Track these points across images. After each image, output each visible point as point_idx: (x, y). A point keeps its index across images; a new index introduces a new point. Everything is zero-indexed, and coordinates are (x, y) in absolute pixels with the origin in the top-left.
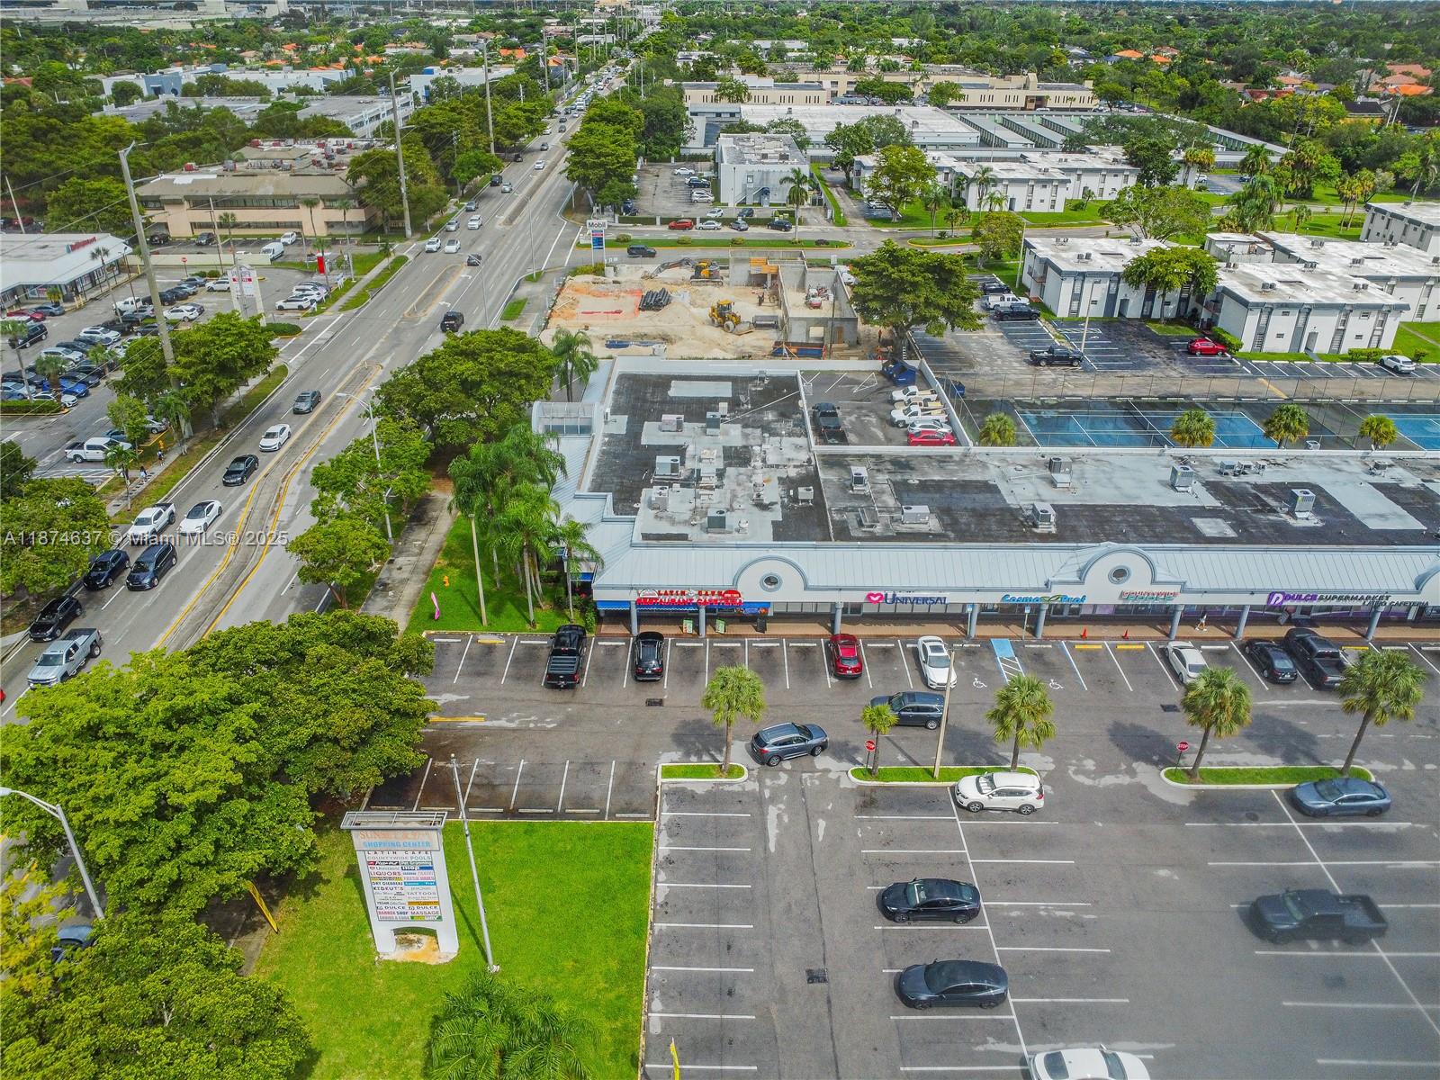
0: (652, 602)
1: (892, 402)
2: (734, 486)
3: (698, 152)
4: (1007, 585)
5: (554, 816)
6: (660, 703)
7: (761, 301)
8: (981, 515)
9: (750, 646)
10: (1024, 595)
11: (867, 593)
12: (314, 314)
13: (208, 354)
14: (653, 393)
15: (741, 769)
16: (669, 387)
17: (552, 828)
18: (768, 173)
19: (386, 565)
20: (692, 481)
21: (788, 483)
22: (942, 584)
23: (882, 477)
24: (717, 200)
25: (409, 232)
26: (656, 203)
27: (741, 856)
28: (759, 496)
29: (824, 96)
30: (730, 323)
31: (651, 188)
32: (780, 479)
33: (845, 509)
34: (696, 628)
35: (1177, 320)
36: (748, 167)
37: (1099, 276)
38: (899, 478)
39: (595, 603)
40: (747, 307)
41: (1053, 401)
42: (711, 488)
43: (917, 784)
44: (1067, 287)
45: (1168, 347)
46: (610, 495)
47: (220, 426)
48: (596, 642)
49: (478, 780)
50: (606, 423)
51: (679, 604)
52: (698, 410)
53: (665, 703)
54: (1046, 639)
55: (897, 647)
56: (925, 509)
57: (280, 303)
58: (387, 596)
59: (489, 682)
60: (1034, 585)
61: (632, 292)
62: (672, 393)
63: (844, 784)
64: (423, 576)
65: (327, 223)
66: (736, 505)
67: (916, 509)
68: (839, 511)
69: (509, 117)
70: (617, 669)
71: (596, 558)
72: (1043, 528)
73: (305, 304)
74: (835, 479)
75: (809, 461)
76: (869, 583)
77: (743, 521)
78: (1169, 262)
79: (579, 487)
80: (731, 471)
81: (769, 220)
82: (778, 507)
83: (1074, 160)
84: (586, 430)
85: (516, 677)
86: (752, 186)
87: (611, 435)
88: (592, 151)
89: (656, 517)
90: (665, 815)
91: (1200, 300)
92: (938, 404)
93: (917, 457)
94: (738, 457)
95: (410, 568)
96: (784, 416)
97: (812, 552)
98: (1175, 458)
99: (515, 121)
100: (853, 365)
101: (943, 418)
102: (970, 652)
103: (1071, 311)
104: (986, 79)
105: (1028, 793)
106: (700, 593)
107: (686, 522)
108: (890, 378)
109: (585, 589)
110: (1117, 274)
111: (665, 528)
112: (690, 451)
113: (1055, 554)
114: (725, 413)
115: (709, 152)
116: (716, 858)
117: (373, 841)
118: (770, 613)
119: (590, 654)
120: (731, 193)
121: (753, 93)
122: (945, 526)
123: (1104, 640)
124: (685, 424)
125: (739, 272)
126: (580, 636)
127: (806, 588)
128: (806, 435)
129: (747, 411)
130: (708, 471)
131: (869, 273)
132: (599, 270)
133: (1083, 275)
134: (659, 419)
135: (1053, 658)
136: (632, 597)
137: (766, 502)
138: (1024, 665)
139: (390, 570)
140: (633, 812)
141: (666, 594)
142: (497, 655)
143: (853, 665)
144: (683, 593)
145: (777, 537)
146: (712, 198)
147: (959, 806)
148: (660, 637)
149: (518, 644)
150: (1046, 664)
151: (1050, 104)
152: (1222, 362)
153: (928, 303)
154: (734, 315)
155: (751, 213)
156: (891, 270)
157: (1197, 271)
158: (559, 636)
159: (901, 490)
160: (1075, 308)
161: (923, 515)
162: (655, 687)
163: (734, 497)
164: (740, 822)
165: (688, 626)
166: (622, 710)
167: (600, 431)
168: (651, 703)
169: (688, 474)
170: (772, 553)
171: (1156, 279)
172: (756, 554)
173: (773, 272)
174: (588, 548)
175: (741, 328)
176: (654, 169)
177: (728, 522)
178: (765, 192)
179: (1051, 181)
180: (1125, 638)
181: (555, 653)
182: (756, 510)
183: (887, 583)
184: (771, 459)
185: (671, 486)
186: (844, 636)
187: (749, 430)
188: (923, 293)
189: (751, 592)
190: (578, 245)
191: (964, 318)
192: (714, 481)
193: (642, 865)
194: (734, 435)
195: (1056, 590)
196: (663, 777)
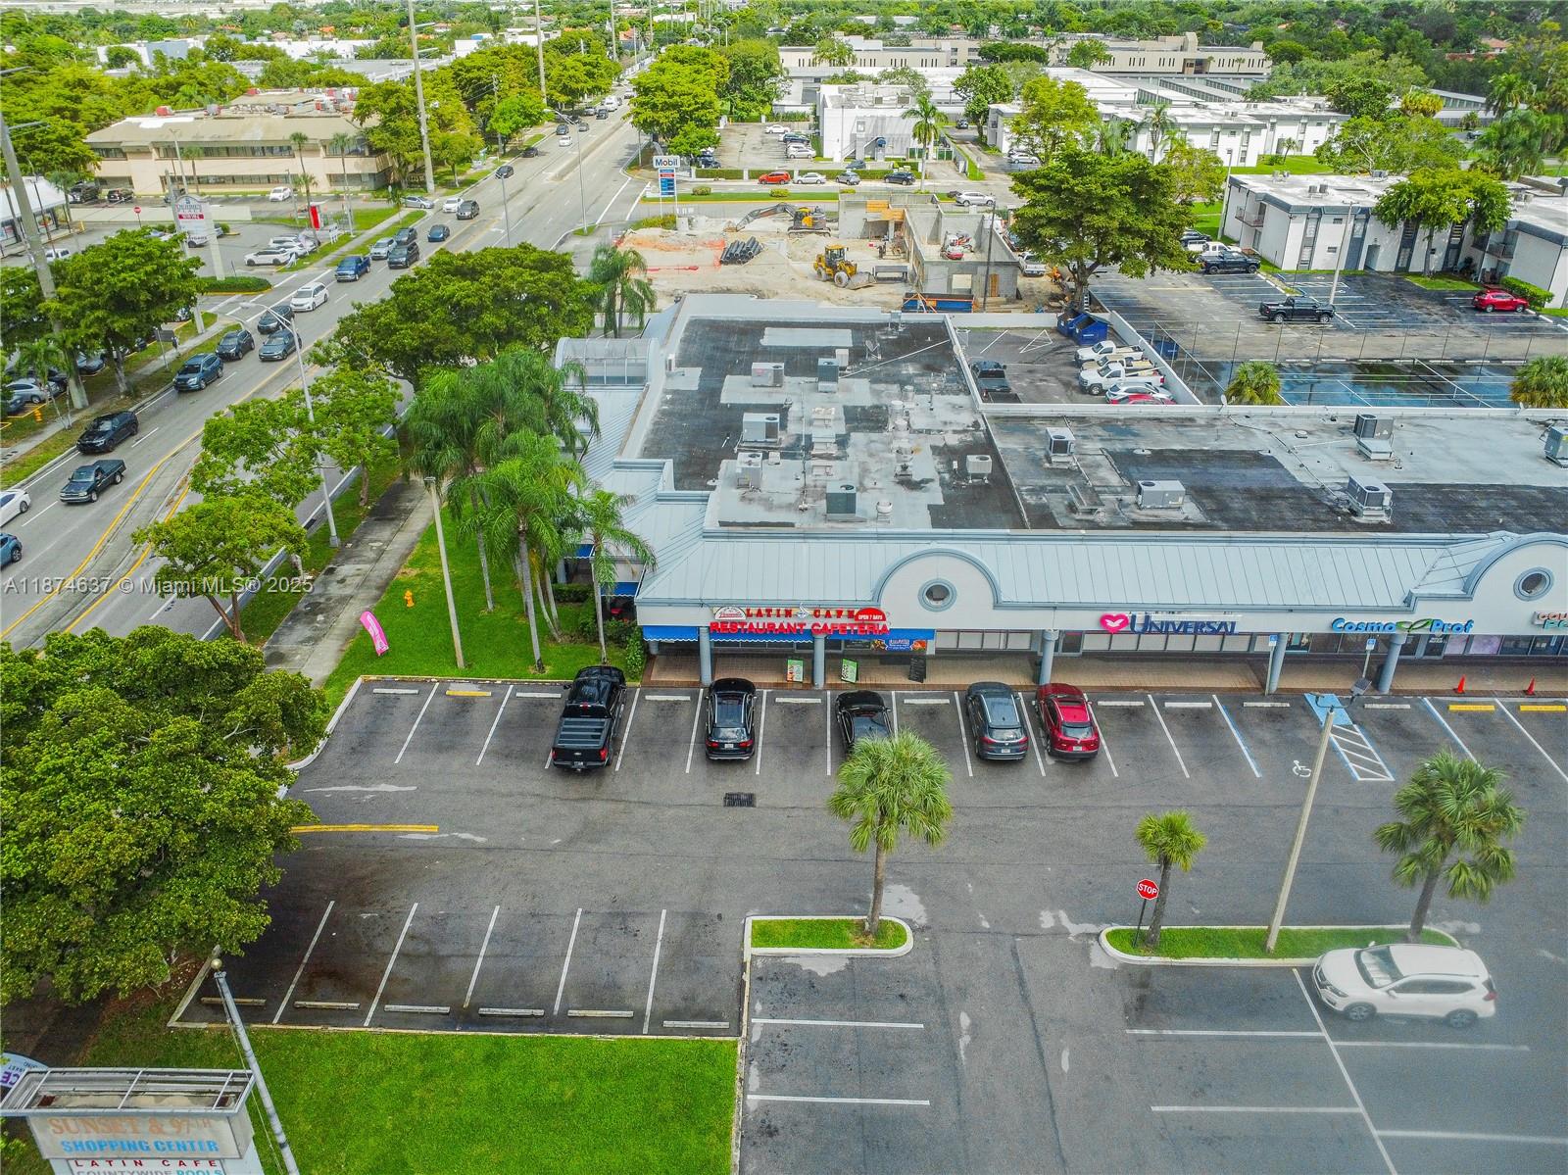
0: (733, 629)
1: (1079, 363)
2: (864, 457)
3: (794, 110)
4: (1339, 602)
5: (546, 1023)
6: (749, 801)
7: (882, 252)
8: (1265, 497)
9: (900, 702)
10: (1367, 619)
11: (1099, 614)
12: (293, 268)
13: (99, 281)
14: (739, 342)
15: (898, 928)
16: (762, 335)
17: (541, 1051)
18: (883, 118)
19: (322, 577)
20: (801, 449)
21: (944, 453)
22: (1229, 600)
23: (1093, 446)
24: (820, 154)
25: (431, 186)
26: (742, 159)
27: (909, 1116)
28: (905, 468)
29: (941, 57)
30: (842, 274)
31: (737, 146)
32: (934, 448)
33: (1043, 489)
34: (810, 672)
35: (1446, 272)
36: (857, 112)
37: (1338, 214)
38: (1118, 447)
39: (641, 629)
40: (864, 256)
41: (1306, 362)
42: (829, 457)
43: (1234, 961)
44: (1297, 229)
45: (1444, 303)
46: (669, 464)
47: (127, 393)
48: (642, 695)
49: (410, 947)
50: (669, 376)
51: (781, 631)
52: (804, 363)
53: (758, 802)
54: (1397, 695)
55: (1148, 705)
56: (1176, 486)
57: (250, 256)
58: (314, 621)
59: (456, 762)
60: (1385, 602)
61: (712, 245)
62: (765, 341)
63: (1098, 960)
64: (375, 592)
65: (330, 176)
66: (868, 483)
67: (1161, 486)
68: (1033, 491)
69: (565, 68)
70: (675, 742)
71: (645, 558)
72: (1370, 515)
73: (282, 258)
74: (1020, 448)
75: (976, 424)
76: (1103, 598)
77: (884, 501)
78: (1444, 188)
79: (621, 451)
80: (858, 438)
81: (885, 172)
82: (936, 486)
83: (1263, 108)
84: (638, 380)
85: (503, 753)
86: (863, 135)
87: (675, 392)
88: (662, 89)
89: (743, 498)
90: (758, 1024)
91: (1480, 243)
92: (1147, 364)
93: (1140, 420)
94: (870, 419)
95: (358, 580)
96: (930, 368)
97: (1005, 548)
98: (1534, 422)
99: (572, 72)
100: (1016, 319)
101: (1156, 380)
102: (1273, 716)
103: (1301, 262)
104: (1134, 44)
105: (1465, 987)
106: (816, 614)
107: (789, 507)
108: (1070, 334)
109: (622, 607)
110: (1365, 211)
111: (756, 513)
112: (795, 410)
113: (1414, 552)
114: (845, 363)
115: (807, 109)
116: (861, 1121)
117: (85, 1138)
118: (930, 651)
119: (632, 715)
120: (836, 150)
121: (859, 55)
122: (1207, 512)
123: (1493, 698)
124: (787, 379)
125: (853, 222)
126: (615, 689)
127: (998, 605)
128: (968, 392)
129: (876, 362)
130: (824, 436)
131: (1040, 189)
132: (668, 223)
133: (1319, 211)
134: (747, 372)
135: (1417, 726)
136: (701, 619)
137: (916, 478)
138: (1372, 738)
139: (325, 584)
140: (696, 1017)
141: (759, 614)
142: (476, 715)
143: (1083, 735)
144: (788, 614)
145: (935, 523)
146: (813, 153)
147: (1325, 1009)
148: (749, 687)
149: (513, 697)
150: (1407, 735)
151: (1213, 67)
152: (1525, 320)
153: (1124, 230)
154: (848, 264)
155: (862, 165)
156: (1072, 182)
157: (1484, 198)
158: (579, 685)
159: (1125, 461)
160: (1306, 257)
161: (1174, 495)
162: (740, 772)
163: (865, 471)
164: (903, 1041)
165: (796, 670)
166: (682, 812)
167: (659, 386)
168: (732, 800)
169: (792, 440)
170: (934, 545)
171: (1425, 211)
172: (910, 549)
173: (898, 218)
174: (631, 539)
175: (857, 280)
176: (742, 127)
177: (859, 504)
178: (879, 143)
179: (1241, 126)
180: (1528, 693)
181: (570, 712)
182: (902, 490)
183: (1134, 598)
184: (919, 423)
185: (766, 456)
186: (1058, 688)
187: (881, 387)
188: (1120, 213)
189: (904, 612)
190: (644, 199)
191: (1172, 255)
192: (834, 450)
193: (712, 1138)
194: (860, 392)
195: (1424, 611)
196: (754, 944)
